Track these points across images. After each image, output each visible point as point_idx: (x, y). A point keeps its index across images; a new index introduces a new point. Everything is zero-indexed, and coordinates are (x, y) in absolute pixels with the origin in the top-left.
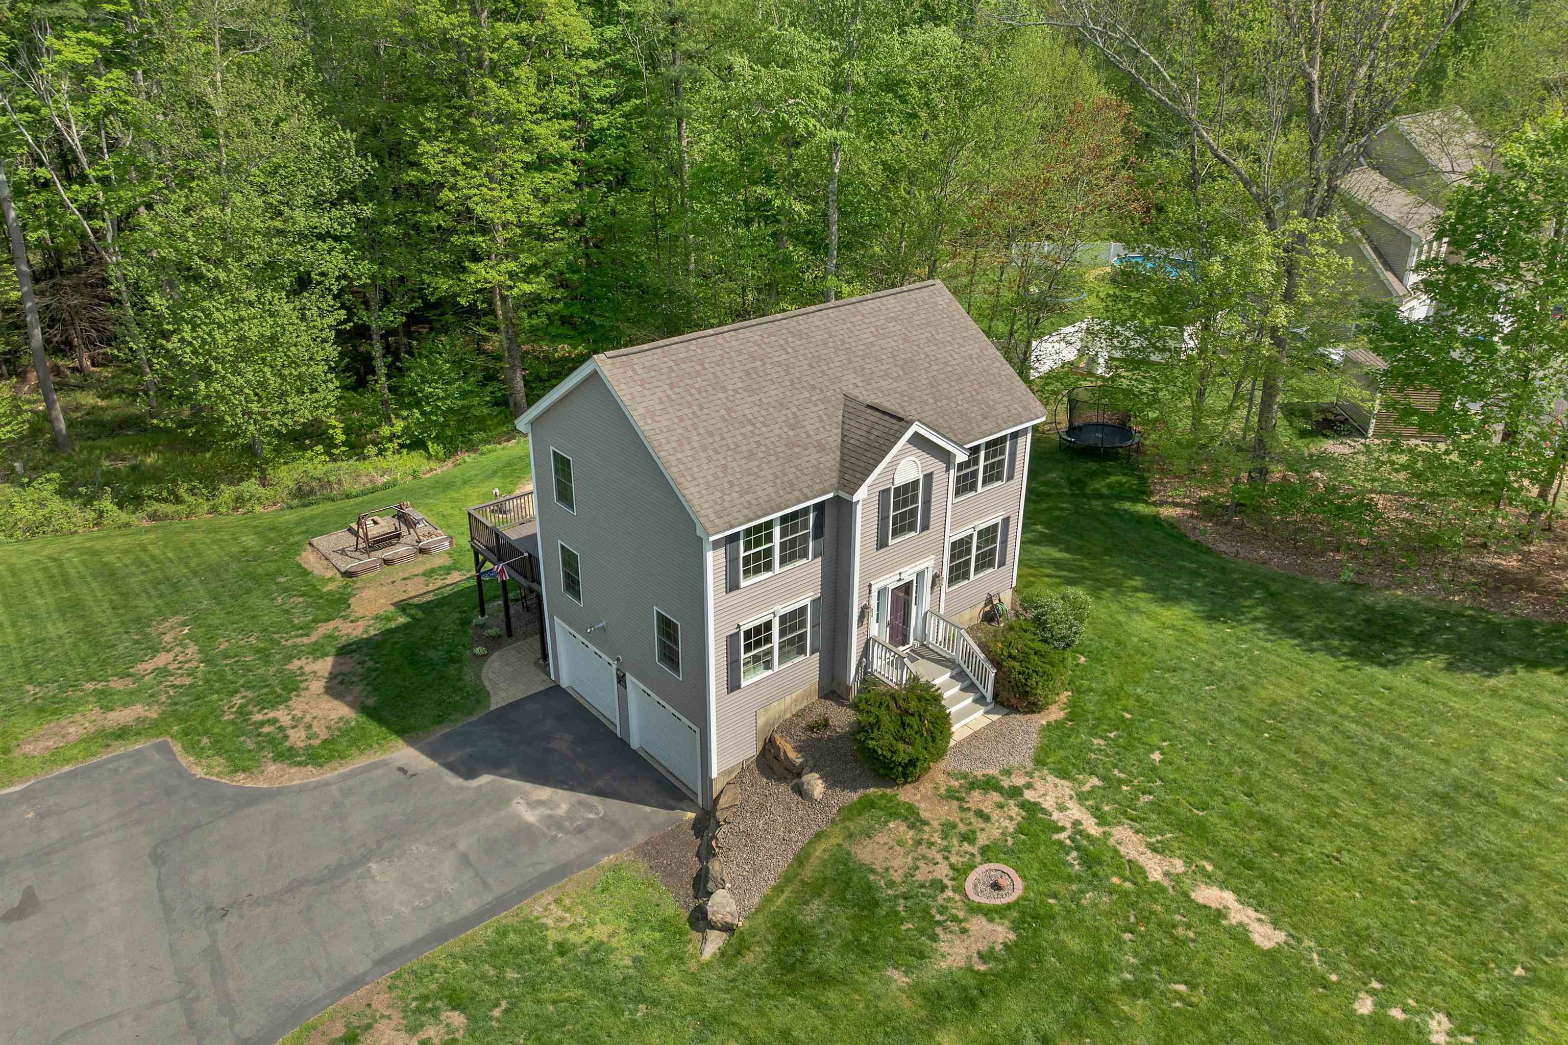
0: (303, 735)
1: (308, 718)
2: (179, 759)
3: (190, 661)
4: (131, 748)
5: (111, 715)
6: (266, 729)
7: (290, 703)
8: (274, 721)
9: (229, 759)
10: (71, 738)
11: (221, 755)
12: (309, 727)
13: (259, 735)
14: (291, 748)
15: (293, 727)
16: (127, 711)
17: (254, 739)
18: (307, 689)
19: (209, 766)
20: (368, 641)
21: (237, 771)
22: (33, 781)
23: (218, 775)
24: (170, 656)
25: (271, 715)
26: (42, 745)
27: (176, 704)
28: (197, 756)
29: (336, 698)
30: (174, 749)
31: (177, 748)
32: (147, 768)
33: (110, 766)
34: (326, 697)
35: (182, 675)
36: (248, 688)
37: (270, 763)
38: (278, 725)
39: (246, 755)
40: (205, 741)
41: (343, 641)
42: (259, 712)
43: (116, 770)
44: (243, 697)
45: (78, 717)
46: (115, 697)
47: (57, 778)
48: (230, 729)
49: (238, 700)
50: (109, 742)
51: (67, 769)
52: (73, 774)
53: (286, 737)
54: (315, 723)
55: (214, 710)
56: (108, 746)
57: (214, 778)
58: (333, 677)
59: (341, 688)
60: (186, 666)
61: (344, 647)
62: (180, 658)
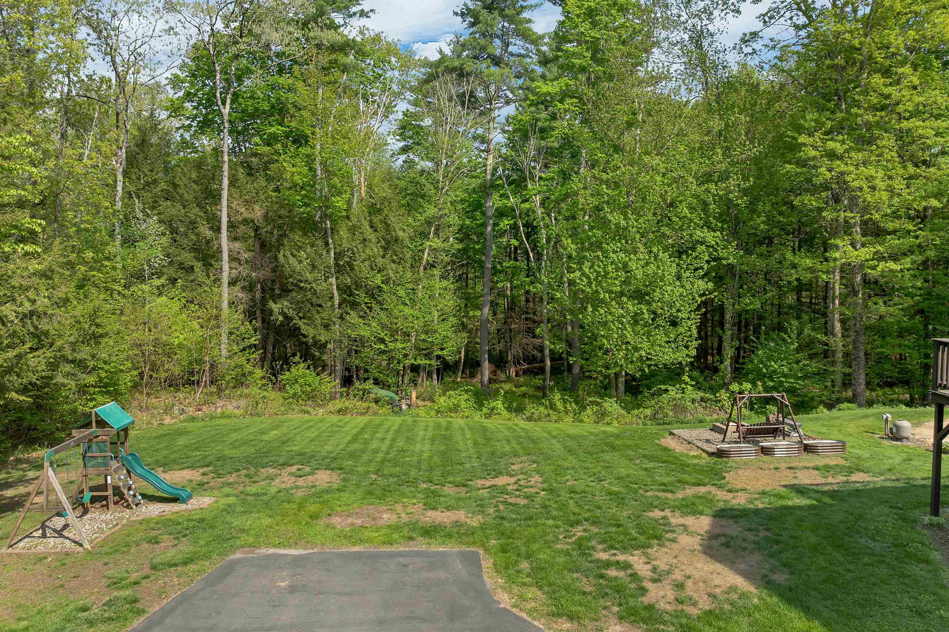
0: (671, 595)
1: (678, 576)
2: (485, 577)
3: (532, 487)
4: (433, 548)
5: (431, 513)
6: (612, 573)
7: (650, 551)
8: (626, 566)
9: (552, 595)
10: (380, 523)
11: (540, 588)
12: (680, 586)
13: (602, 576)
14: (650, 608)
15: (654, 581)
16: (448, 513)
17: (594, 581)
18: (674, 540)
19: (522, 598)
20: (757, 512)
21: (559, 615)
22: (316, 550)
23: (529, 612)
24: (514, 480)
25: (621, 558)
26: (350, 520)
27: (502, 518)
28: (510, 579)
29: (720, 562)
30: (483, 563)
31: (487, 563)
32: (442, 575)
33: (401, 559)
34: (703, 557)
35: (519, 496)
36: (594, 523)
37: (613, 620)
38: (629, 571)
39: (577, 598)
40: (525, 565)
41: (721, 505)
42: (604, 551)
43: (406, 566)
44: (585, 530)
45: (399, 507)
46: (442, 499)
47: (341, 555)
48: (561, 559)
49: (579, 532)
50: (414, 535)
51: (356, 549)
52: (358, 556)
53: (643, 591)
54: (689, 583)
55: (545, 534)
56: (411, 539)
57: (524, 615)
58: (712, 536)
59: (725, 551)
60: (526, 490)
61: (722, 510)
62: (522, 483)
